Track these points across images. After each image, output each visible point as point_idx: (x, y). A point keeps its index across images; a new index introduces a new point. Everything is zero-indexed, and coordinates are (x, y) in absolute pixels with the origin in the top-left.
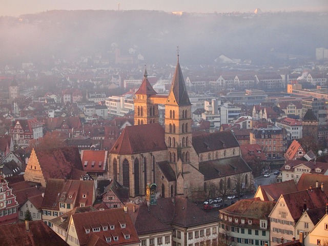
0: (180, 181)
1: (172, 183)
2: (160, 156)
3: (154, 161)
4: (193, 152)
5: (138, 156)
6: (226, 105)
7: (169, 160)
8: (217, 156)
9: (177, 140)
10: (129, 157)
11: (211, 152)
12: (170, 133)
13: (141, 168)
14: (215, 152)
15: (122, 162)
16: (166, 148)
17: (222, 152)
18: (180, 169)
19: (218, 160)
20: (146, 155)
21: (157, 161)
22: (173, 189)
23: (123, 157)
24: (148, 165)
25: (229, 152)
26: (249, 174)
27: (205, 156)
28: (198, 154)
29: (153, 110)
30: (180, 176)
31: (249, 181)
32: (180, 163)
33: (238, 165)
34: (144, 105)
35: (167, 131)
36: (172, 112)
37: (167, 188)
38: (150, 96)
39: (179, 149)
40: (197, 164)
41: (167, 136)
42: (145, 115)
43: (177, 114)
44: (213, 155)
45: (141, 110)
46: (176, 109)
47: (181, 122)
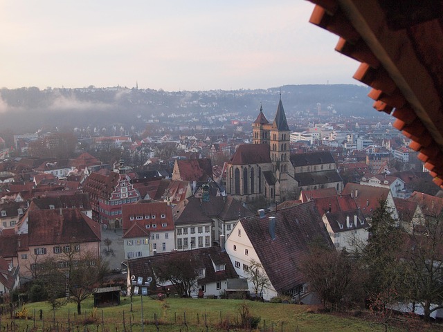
0: (277, 185)
1: (272, 187)
2: (265, 167)
3: (260, 171)
4: (290, 165)
5: (247, 166)
7: (272, 170)
8: (315, 169)
9: (277, 156)
10: (239, 167)
11: (310, 166)
12: (273, 150)
13: (249, 175)
14: (313, 166)
15: (234, 170)
16: (270, 161)
17: (320, 166)
18: (278, 177)
19: (316, 172)
20: (253, 166)
21: (262, 170)
22: (273, 191)
23: (235, 167)
24: (255, 173)
25: (326, 167)
26: (340, 183)
27: (305, 169)
28: (294, 167)
29: (265, 134)
30: (277, 182)
31: (340, 188)
32: (278, 172)
33: (332, 176)
34: (259, 131)
35: (272, 149)
36: (275, 136)
37: (268, 190)
38: (263, 124)
39: (278, 162)
40: (293, 174)
41: (271, 152)
42: (259, 138)
43: (277, 137)
44: (312, 168)
45: (257, 134)
46: (277, 133)
47: (281, 143)
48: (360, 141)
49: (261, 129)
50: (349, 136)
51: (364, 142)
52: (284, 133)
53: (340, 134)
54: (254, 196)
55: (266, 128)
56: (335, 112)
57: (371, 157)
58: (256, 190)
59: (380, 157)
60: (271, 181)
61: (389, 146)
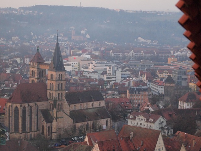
0: (54, 123)
1: (49, 124)
2: (42, 105)
3: (38, 109)
4: (65, 103)
5: (26, 105)
6: (120, 70)
7: (49, 108)
8: (86, 106)
9: (54, 95)
10: (18, 105)
11: (83, 104)
12: (50, 90)
13: (28, 113)
14: (85, 104)
15: (14, 108)
16: (47, 100)
17: (91, 103)
18: (55, 115)
19: (87, 109)
20: (32, 104)
21: (40, 108)
22: (50, 129)
23: (14, 105)
24: (33, 111)
25: (96, 104)
26: (109, 120)
27: (78, 106)
28: (69, 105)
29: (41, 73)
30: (55, 120)
31: (109, 124)
32: (55, 111)
33: (101, 113)
34: (35, 70)
35: (49, 88)
36: (52, 75)
37: (45, 128)
38: (39, 63)
39: (55, 101)
40: (68, 112)
41: (48, 91)
42: (36, 76)
43: (55, 77)
44: (84, 105)
45: (33, 72)
46: (54, 73)
47: (58, 83)
48: (119, 73)
49: (38, 68)
50: (108, 68)
51: (122, 74)
52: (60, 73)
53: (99, 65)
54: (32, 134)
55: (42, 67)
56: (88, 36)
57: (132, 91)
58: (34, 127)
59: (139, 91)
60: (49, 119)
61: (145, 78)
